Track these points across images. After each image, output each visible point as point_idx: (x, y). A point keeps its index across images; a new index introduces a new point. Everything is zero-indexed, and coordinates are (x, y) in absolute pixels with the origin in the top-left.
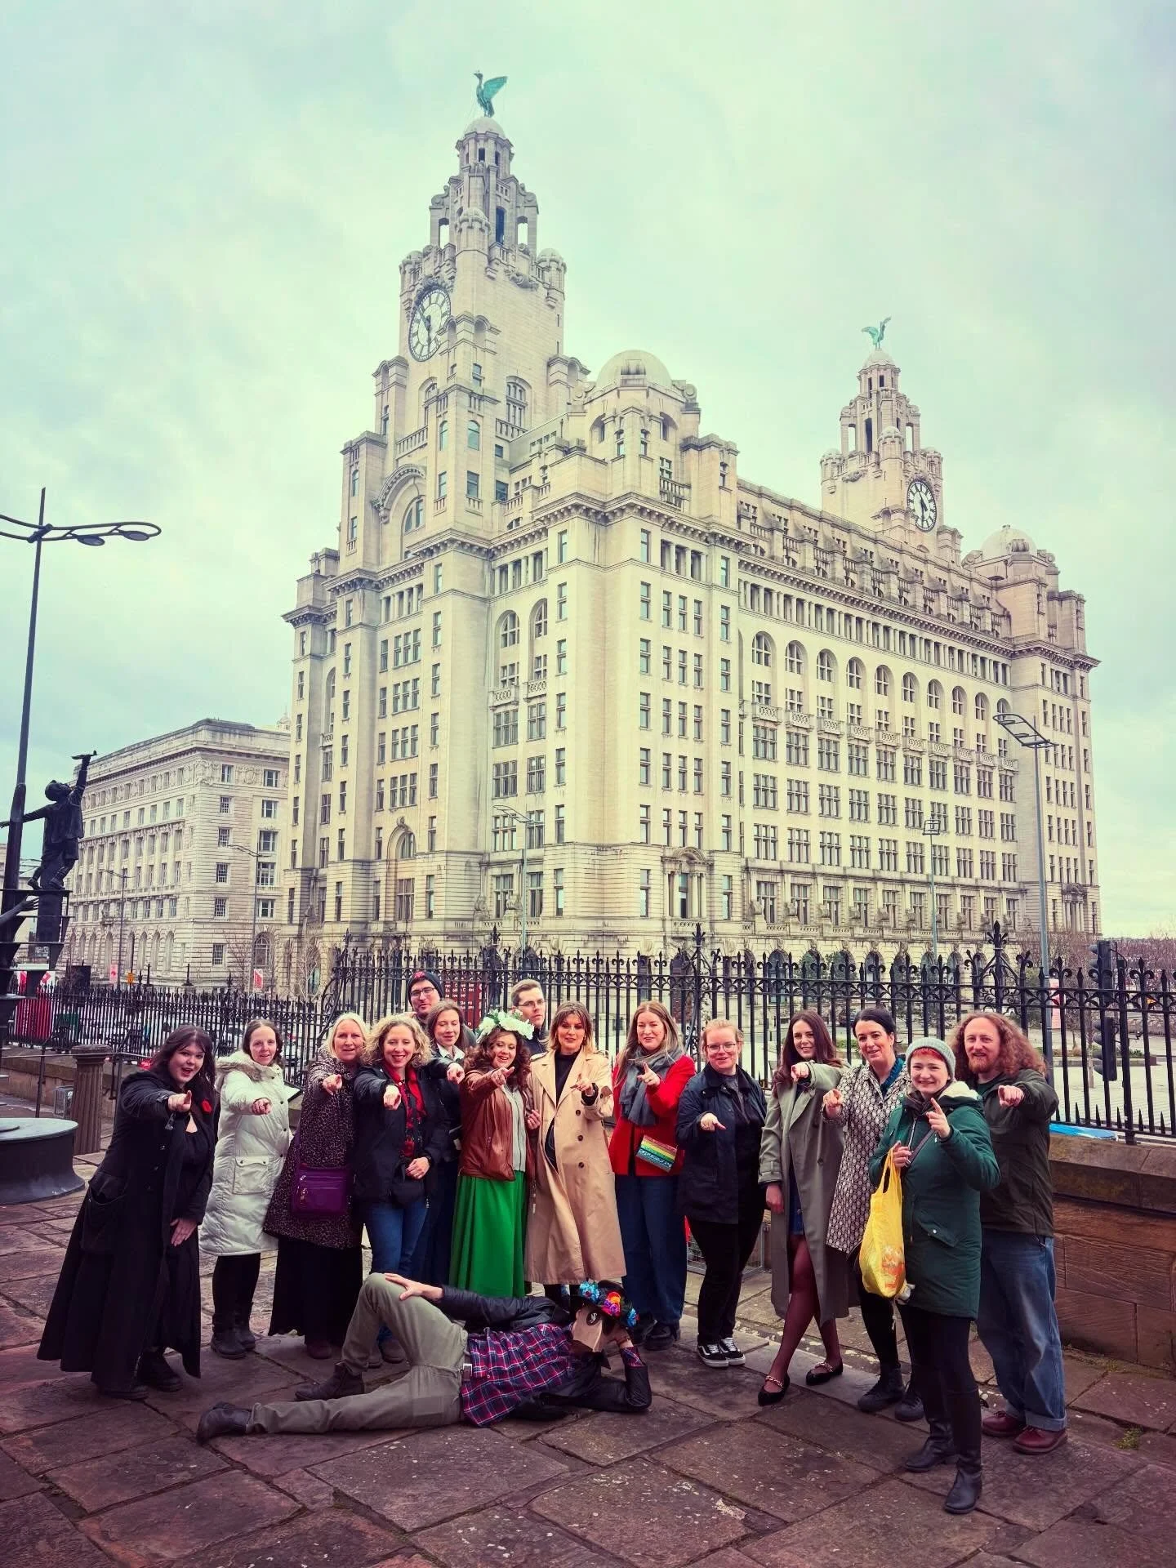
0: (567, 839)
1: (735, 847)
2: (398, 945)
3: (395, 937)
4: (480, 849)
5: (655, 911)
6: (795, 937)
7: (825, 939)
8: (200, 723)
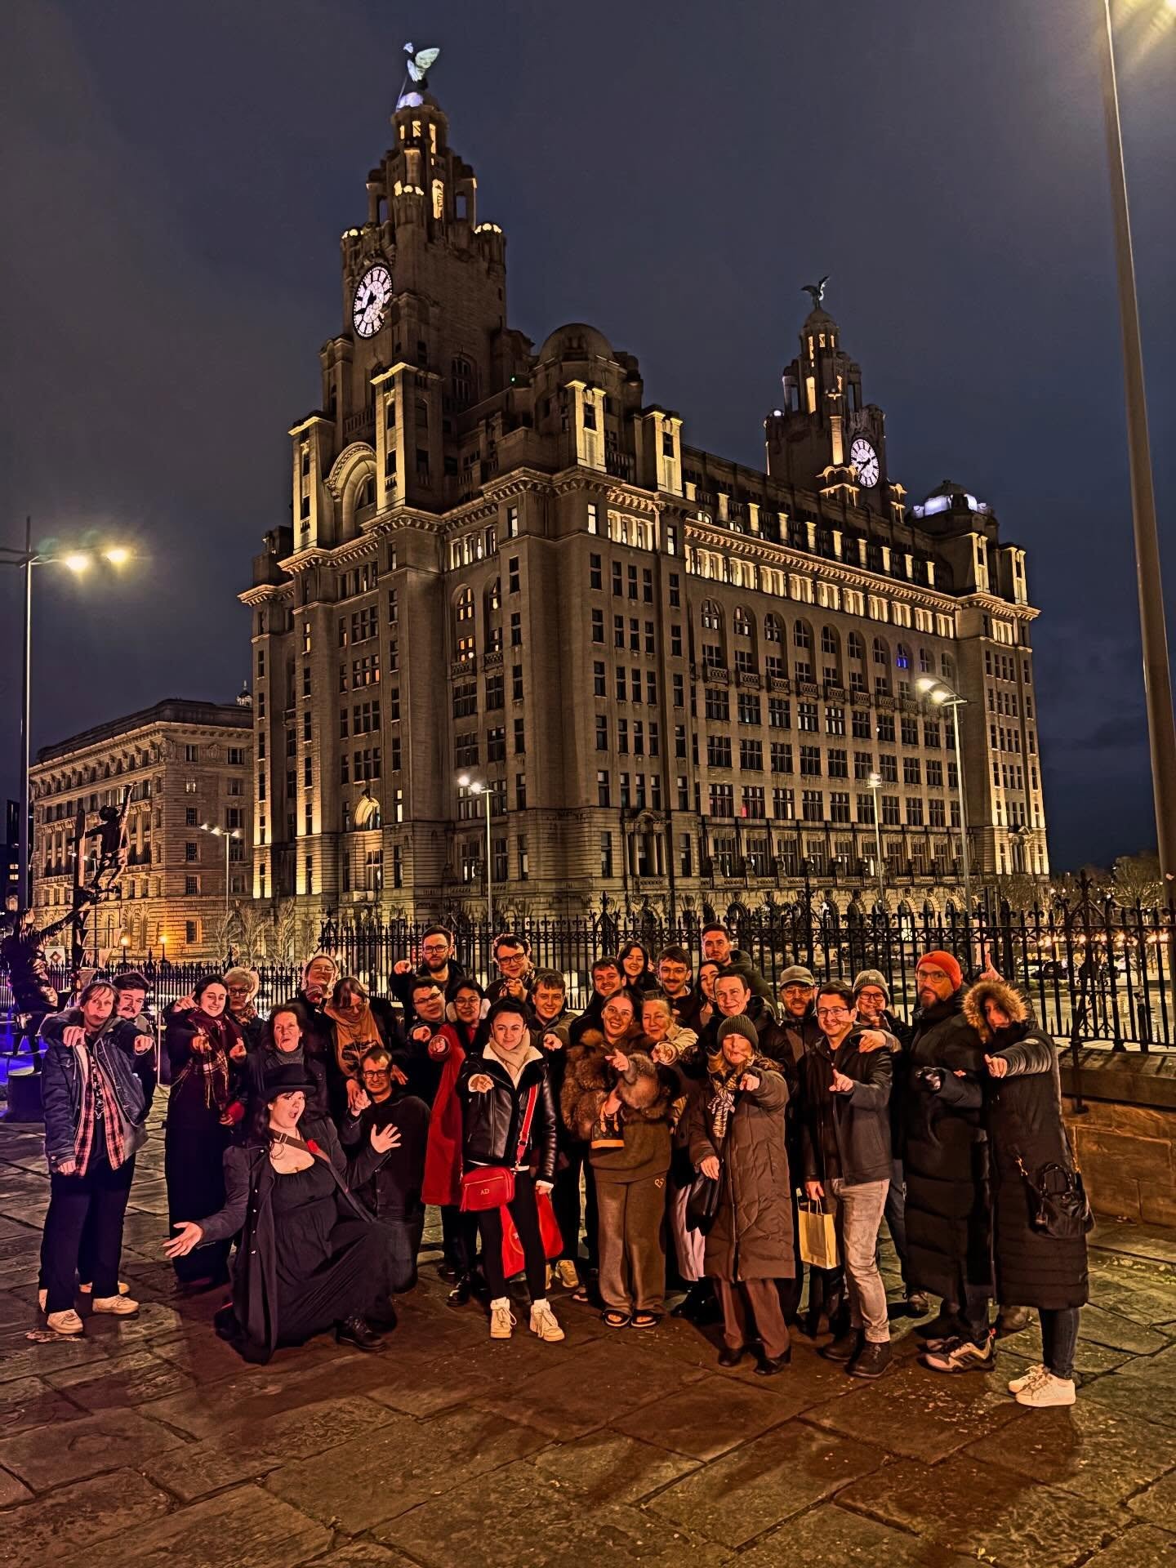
0: (528, 805)
1: (692, 806)
2: (370, 914)
3: (366, 907)
4: (446, 818)
5: (617, 871)
6: (752, 890)
7: (781, 890)
8: (162, 703)
